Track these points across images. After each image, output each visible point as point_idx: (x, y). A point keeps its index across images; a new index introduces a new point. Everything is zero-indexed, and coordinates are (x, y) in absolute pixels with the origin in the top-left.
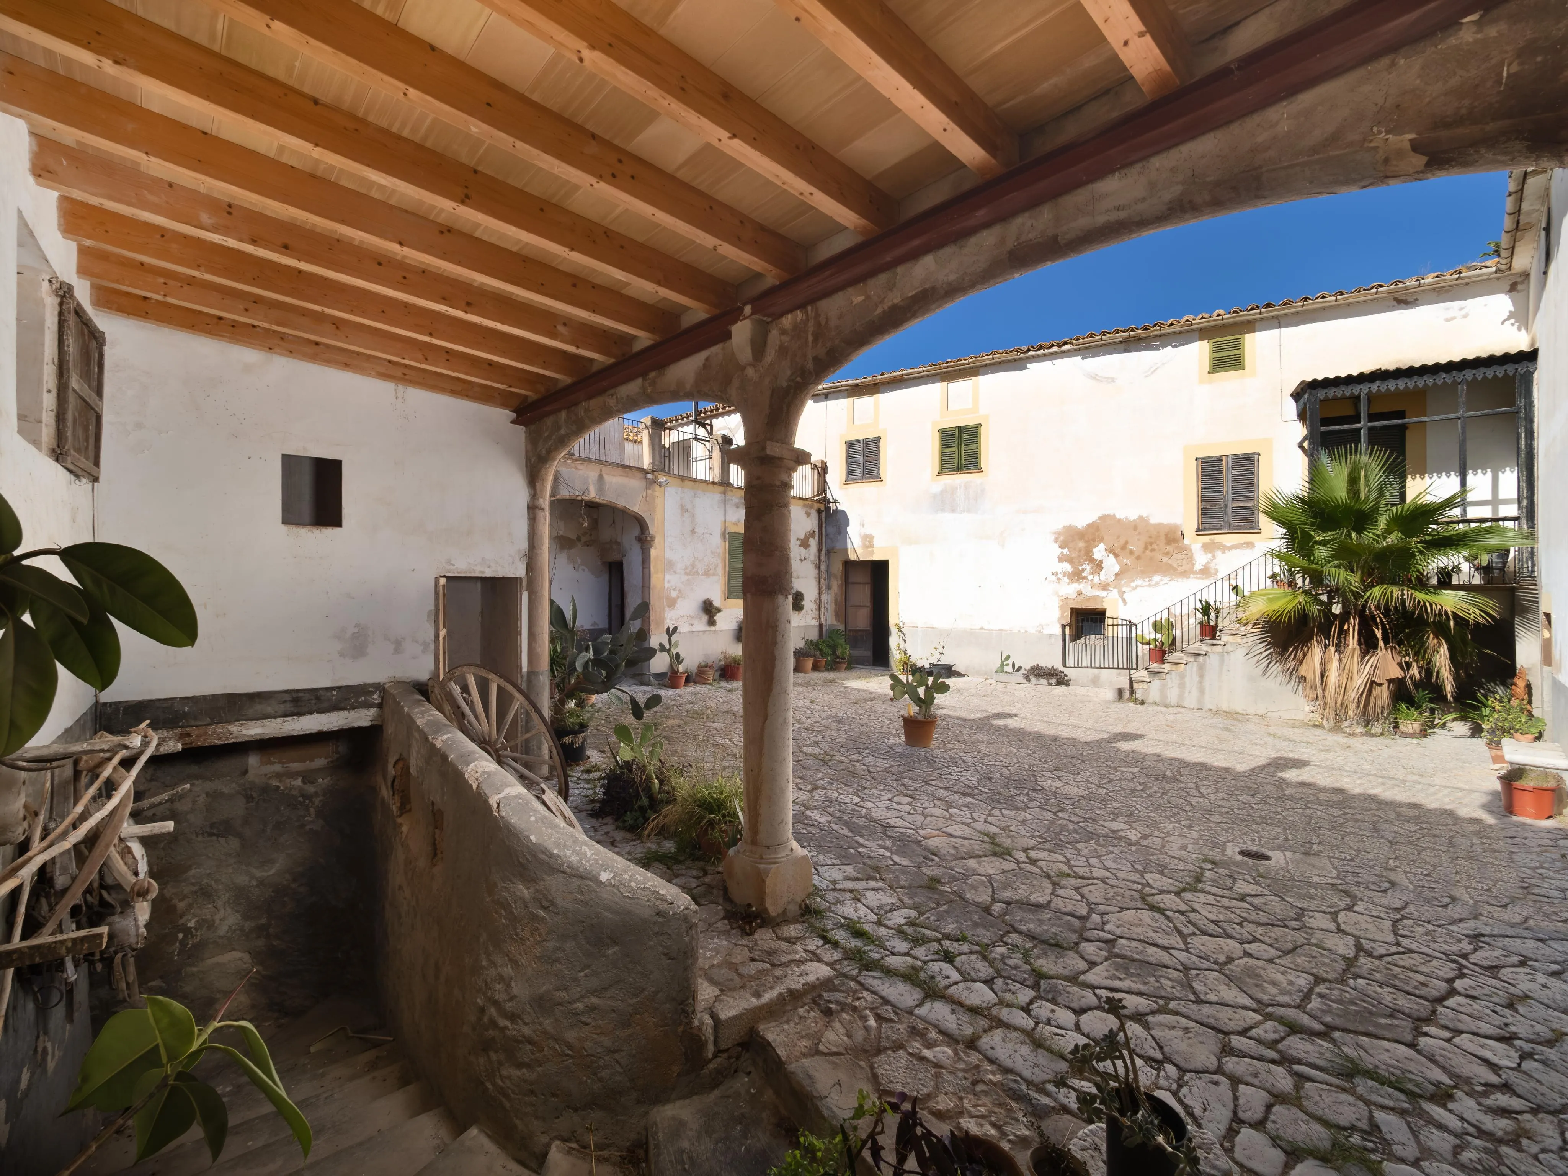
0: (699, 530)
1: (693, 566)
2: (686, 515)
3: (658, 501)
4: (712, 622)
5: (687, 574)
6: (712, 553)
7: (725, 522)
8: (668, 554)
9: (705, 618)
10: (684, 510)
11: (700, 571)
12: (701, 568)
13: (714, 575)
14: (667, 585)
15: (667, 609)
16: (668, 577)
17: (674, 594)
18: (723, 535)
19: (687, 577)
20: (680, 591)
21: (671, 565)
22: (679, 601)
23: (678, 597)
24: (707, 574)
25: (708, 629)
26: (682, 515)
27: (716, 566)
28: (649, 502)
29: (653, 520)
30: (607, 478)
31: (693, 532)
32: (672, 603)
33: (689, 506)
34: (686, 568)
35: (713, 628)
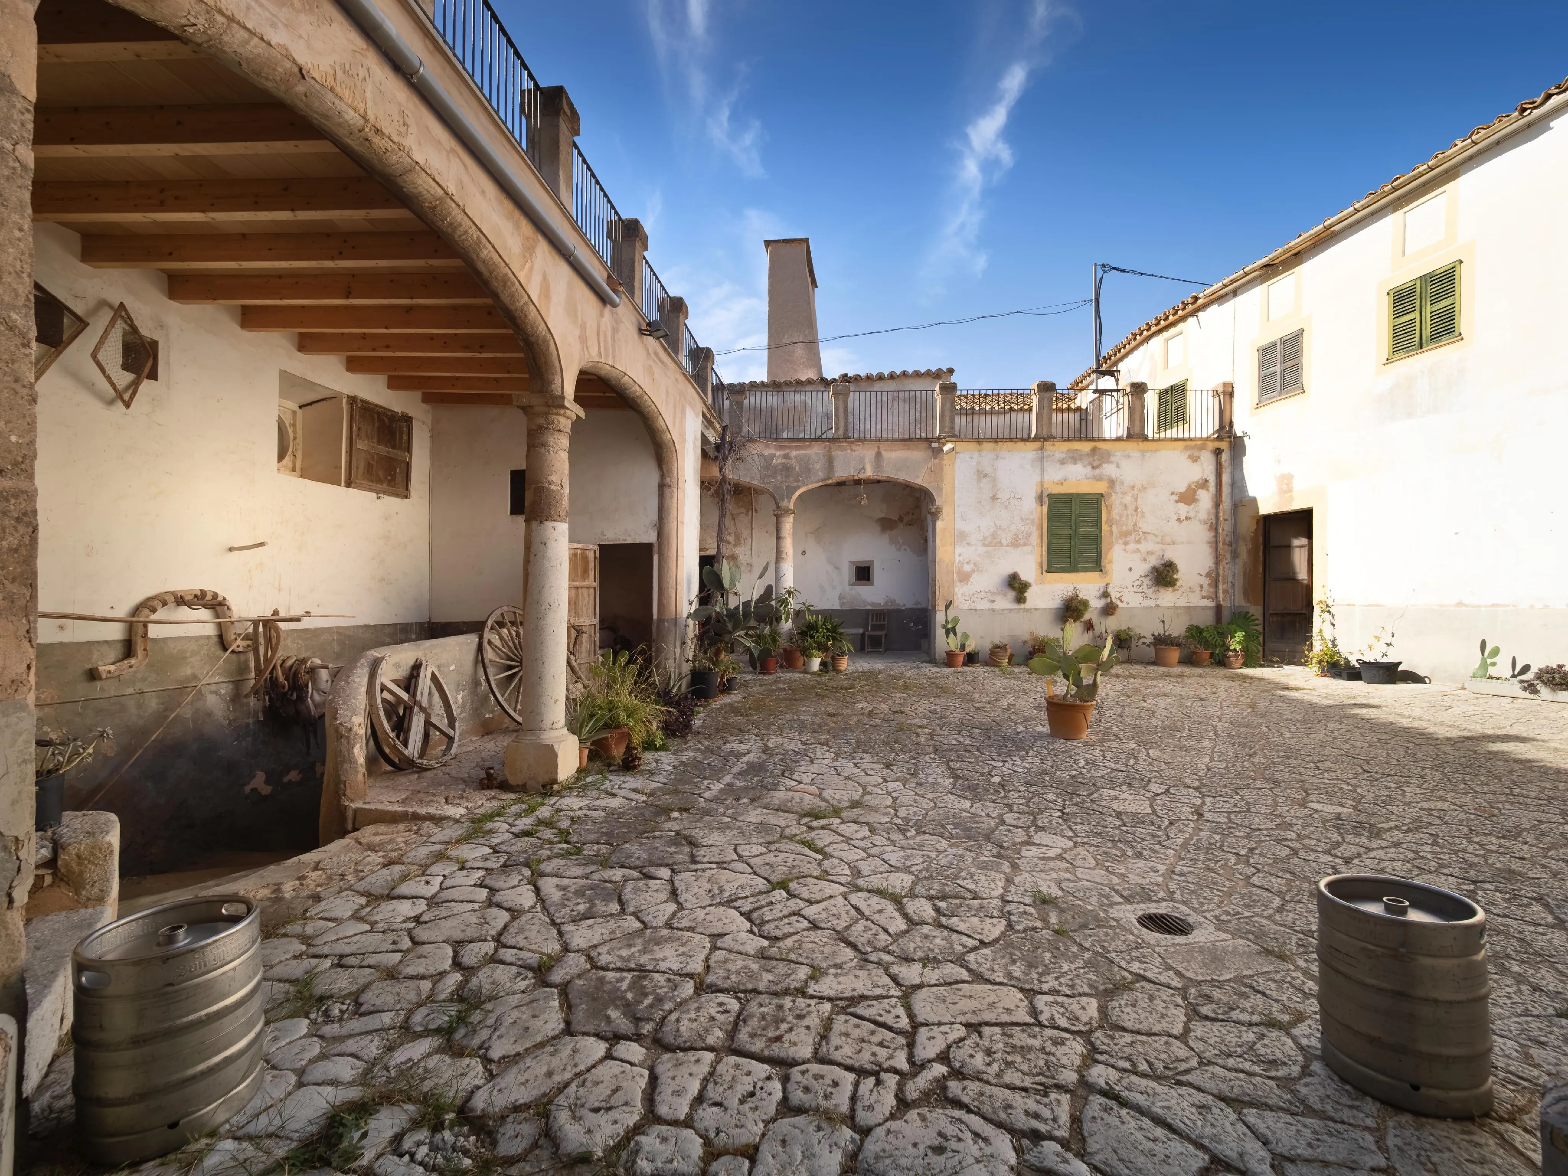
0: (1003, 495)
1: (994, 535)
2: (984, 481)
3: (947, 470)
4: (1020, 599)
5: (984, 545)
6: (1022, 519)
7: (1042, 482)
8: (960, 525)
9: (1012, 594)
10: (981, 475)
11: (1004, 542)
12: (1005, 538)
13: (1025, 545)
14: (957, 558)
15: (958, 584)
16: (958, 550)
17: (967, 568)
18: (1040, 499)
19: (985, 549)
20: (975, 564)
21: (962, 536)
22: (974, 576)
23: (973, 571)
24: (1015, 543)
25: (1016, 606)
26: (979, 481)
27: (1029, 535)
28: (937, 473)
29: (940, 489)
30: (886, 454)
31: (994, 498)
32: (965, 578)
33: (988, 470)
34: (985, 538)
35: (1022, 606)
